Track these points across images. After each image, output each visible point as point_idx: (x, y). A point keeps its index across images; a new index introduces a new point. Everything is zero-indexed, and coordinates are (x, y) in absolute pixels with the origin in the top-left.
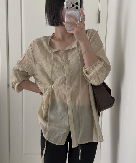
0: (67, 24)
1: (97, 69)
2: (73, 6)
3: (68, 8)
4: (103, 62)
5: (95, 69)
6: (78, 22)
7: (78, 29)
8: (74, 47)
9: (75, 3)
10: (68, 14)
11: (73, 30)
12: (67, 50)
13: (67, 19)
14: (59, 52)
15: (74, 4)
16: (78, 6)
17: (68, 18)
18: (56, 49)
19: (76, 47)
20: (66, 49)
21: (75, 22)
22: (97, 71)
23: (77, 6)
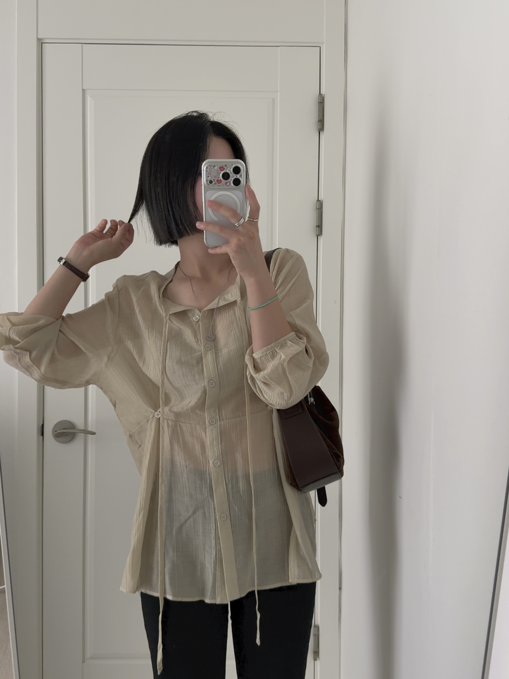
0: (210, 228)
1: (282, 356)
2: (226, 176)
3: (211, 182)
4: (305, 340)
5: (278, 357)
6: (242, 221)
7: (242, 239)
8: (232, 299)
9: (232, 170)
10: (212, 198)
11: (227, 242)
12: (212, 311)
13: (207, 213)
14: (190, 315)
15: (230, 171)
16: (241, 176)
17: (210, 211)
18: (180, 305)
19: (239, 300)
20: (209, 307)
21: (233, 221)
22: (284, 360)
23: (238, 176)
